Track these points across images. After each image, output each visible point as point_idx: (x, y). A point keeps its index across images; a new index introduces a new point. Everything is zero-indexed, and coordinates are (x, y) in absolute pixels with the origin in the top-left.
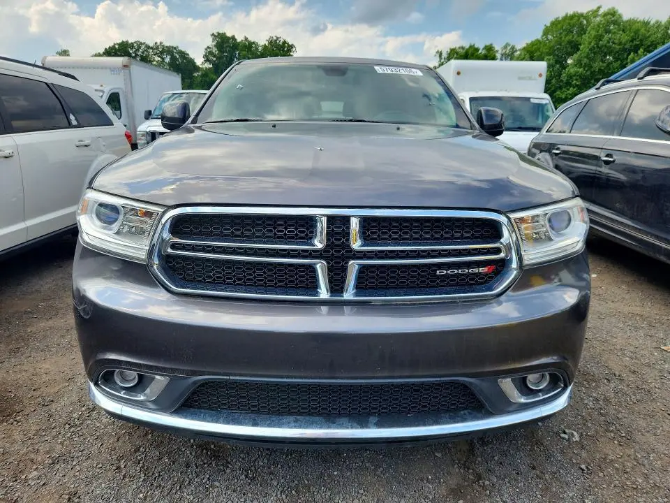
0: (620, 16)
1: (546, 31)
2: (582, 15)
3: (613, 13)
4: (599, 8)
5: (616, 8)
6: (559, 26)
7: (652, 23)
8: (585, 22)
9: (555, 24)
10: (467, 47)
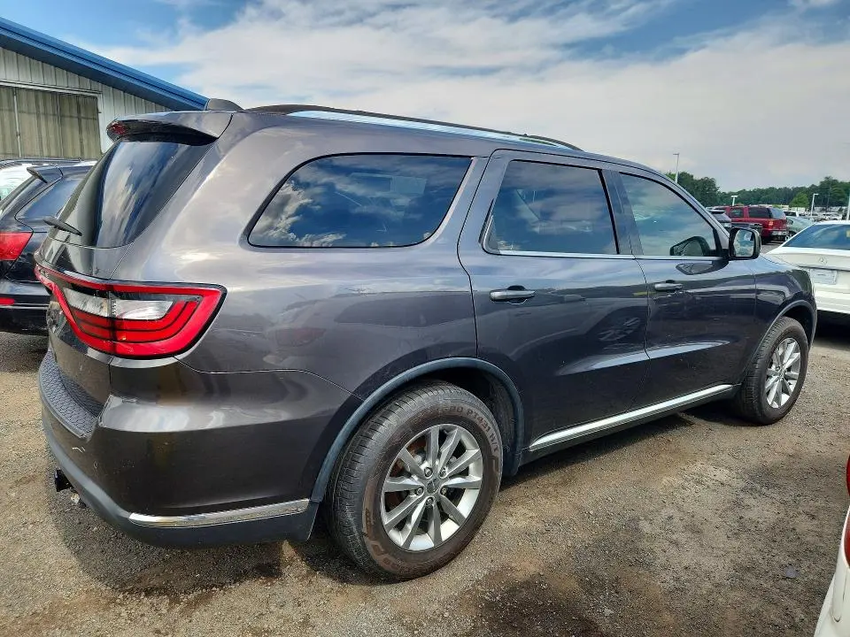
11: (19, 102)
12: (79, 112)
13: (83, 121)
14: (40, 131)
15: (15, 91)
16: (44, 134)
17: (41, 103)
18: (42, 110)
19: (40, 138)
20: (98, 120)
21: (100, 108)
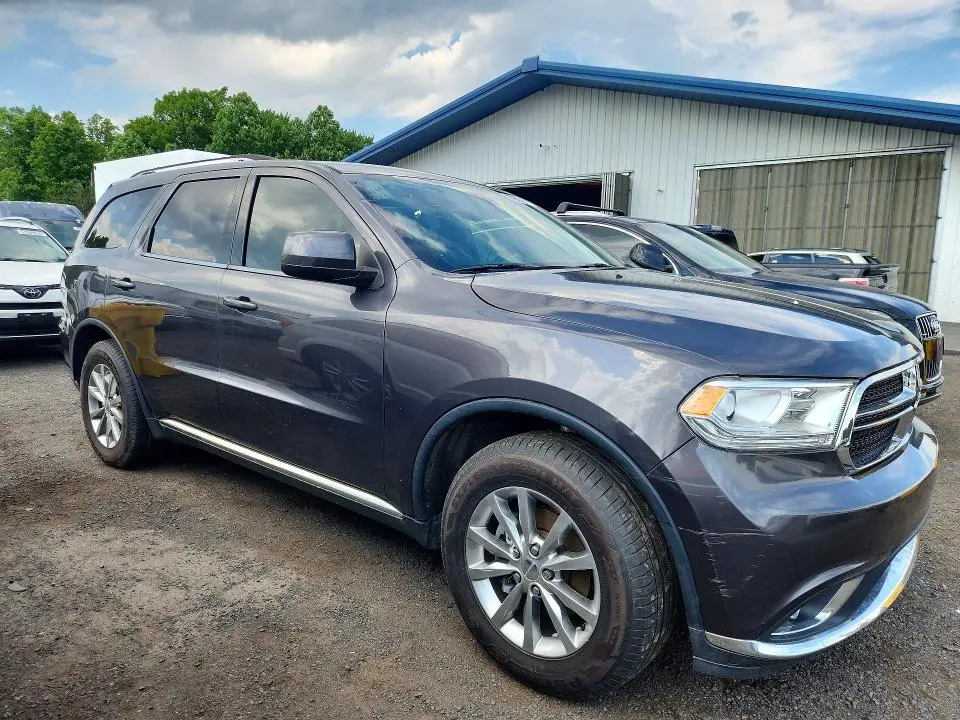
0: (255, 106)
1: (160, 108)
2: (204, 95)
3: (243, 99)
4: (225, 89)
5: (249, 94)
6: (178, 104)
7: (291, 119)
8: (211, 105)
9: (170, 99)
10: (28, 110)
11: (854, 172)
12: (919, 172)
13: (922, 183)
14: (869, 199)
15: (851, 162)
16: (873, 204)
17: (876, 172)
18: (876, 177)
19: (869, 206)
20: (940, 178)
21: (947, 165)
